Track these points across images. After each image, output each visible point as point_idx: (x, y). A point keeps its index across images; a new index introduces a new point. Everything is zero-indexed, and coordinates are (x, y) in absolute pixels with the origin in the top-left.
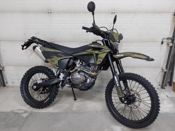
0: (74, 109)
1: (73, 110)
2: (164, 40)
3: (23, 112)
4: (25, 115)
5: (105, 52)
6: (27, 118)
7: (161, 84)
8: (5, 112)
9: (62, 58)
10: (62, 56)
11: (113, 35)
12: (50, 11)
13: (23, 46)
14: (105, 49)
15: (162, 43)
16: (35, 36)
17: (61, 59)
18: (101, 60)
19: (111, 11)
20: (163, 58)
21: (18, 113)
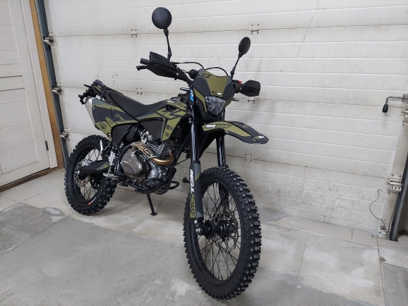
0: (138, 229)
1: (134, 230)
2: (390, 103)
3: (58, 212)
4: (55, 219)
5: (178, 116)
6: (55, 223)
7: (388, 226)
8: (34, 207)
9: (119, 123)
10: (120, 118)
11: (207, 80)
12: (134, 32)
13: (82, 98)
14: (181, 110)
15: (385, 109)
16: (101, 80)
17: (117, 125)
18: (170, 132)
19: (251, 28)
20: (394, 152)
21: (49, 213)
